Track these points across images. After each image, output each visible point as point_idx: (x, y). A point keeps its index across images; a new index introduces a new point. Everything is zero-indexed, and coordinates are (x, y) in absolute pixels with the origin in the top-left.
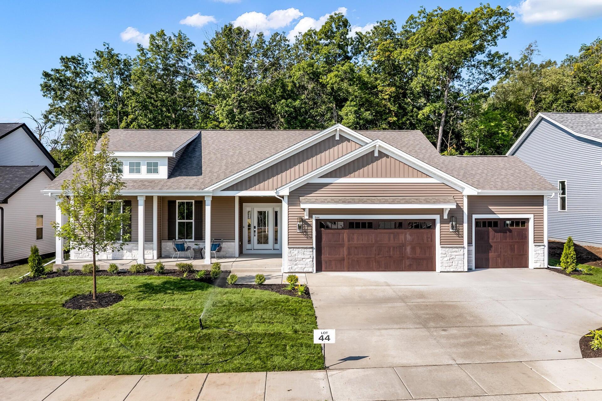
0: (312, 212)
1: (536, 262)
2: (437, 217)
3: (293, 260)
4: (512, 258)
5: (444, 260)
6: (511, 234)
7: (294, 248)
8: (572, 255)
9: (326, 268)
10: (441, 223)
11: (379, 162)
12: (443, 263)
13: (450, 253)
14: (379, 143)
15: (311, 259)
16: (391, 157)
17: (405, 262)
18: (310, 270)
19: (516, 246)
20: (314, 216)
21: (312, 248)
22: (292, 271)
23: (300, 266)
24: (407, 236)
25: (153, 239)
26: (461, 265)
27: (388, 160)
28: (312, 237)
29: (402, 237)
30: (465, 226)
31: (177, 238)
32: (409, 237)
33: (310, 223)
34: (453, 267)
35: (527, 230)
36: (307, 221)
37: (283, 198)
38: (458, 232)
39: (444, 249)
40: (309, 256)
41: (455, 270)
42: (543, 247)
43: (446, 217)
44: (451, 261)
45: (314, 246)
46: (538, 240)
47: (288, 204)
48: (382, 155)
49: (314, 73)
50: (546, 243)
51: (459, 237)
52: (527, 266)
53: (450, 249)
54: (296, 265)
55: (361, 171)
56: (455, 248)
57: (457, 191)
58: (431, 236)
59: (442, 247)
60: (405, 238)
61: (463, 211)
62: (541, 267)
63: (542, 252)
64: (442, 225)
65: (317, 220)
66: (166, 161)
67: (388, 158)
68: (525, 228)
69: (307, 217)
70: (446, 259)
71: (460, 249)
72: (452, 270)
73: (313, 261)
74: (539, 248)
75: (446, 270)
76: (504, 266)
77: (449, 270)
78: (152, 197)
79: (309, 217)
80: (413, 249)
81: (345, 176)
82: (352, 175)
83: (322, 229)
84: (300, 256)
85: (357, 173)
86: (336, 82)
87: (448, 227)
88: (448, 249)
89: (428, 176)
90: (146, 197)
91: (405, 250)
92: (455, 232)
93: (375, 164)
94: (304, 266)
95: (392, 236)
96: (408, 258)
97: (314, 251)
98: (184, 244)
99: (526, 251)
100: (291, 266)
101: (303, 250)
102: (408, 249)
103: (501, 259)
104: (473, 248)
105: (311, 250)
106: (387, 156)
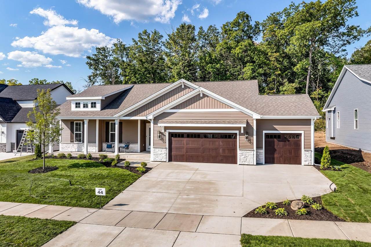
0: (166, 128)
1: (306, 161)
2: (237, 132)
3: (156, 155)
4: (290, 158)
5: (241, 157)
6: (289, 142)
7: (156, 148)
8: (327, 157)
9: (174, 159)
10: (240, 135)
11: (203, 100)
12: (240, 159)
13: (245, 154)
14: (202, 89)
15: (165, 155)
16: (210, 97)
17: (219, 158)
18: (165, 160)
19: (293, 151)
20: (167, 131)
21: (166, 148)
22: (155, 160)
23: (159, 158)
24: (220, 142)
25: (96, 142)
26: (252, 161)
27: (208, 98)
28: (166, 142)
29: (217, 143)
30: (255, 137)
31: (110, 142)
32: (221, 143)
33: (165, 134)
34: (247, 162)
35: (300, 141)
36: (163, 133)
37: (151, 120)
38: (250, 141)
39: (241, 151)
40: (164, 153)
41: (248, 164)
42: (310, 152)
43: (242, 132)
44: (246, 158)
45: (167, 147)
46: (308, 147)
47: (154, 124)
48: (205, 96)
49: (228, 48)
50: (312, 149)
51: (251, 144)
52: (300, 164)
53: (245, 151)
54: (157, 157)
55: (193, 105)
56: (248, 150)
57: (250, 116)
58: (235, 143)
59: (240, 150)
60: (219, 144)
61: (253, 128)
62: (309, 165)
63: (310, 155)
64: (240, 137)
65: (169, 133)
66: (100, 102)
67: (208, 97)
68: (299, 140)
69: (163, 131)
70: (242, 157)
71: (251, 151)
72: (246, 164)
73: (166, 155)
74: (307, 152)
75: (242, 164)
76: (284, 163)
77: (245, 164)
78: (96, 120)
79: (165, 131)
80: (224, 150)
81: (184, 108)
82: (188, 107)
83: (172, 138)
84: (160, 153)
85: (190, 106)
86: (240, 52)
87: (243, 138)
88: (244, 151)
89: (231, 107)
90: (89, 120)
91: (219, 151)
92: (248, 141)
93: (201, 101)
94: (161, 158)
95: (211, 143)
96: (221, 156)
97: (167, 150)
98: (112, 145)
99: (300, 155)
100: (154, 158)
101: (161, 149)
102: (221, 151)
103: (282, 159)
104: (263, 151)
105: (165, 149)
106: (208, 96)
